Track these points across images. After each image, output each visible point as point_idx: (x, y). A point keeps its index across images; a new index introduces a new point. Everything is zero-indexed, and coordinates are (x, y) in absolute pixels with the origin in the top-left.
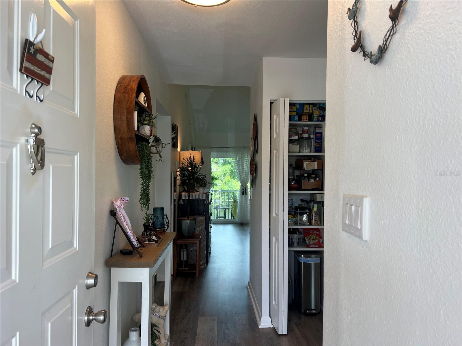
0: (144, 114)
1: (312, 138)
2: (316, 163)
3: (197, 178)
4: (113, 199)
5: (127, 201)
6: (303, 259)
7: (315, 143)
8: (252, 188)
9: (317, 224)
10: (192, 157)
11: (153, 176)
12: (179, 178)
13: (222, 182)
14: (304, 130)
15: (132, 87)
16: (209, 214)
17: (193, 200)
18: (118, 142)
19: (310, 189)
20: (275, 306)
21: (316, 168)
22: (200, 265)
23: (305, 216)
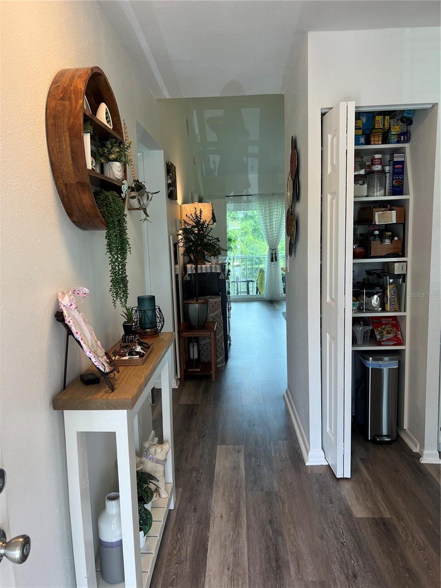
0: (109, 142)
1: (388, 173)
2: (394, 213)
3: (207, 243)
4: (59, 294)
5: (85, 294)
6: (371, 363)
7: (393, 180)
8: (290, 256)
9: (394, 310)
10: (198, 212)
11: (130, 248)
12: (181, 244)
13: (242, 244)
14: (375, 159)
15: (76, 87)
16: (227, 292)
17: (202, 274)
18: (62, 191)
19: (384, 255)
20: (331, 435)
21: (394, 222)
22: (217, 364)
23: (376, 297)
